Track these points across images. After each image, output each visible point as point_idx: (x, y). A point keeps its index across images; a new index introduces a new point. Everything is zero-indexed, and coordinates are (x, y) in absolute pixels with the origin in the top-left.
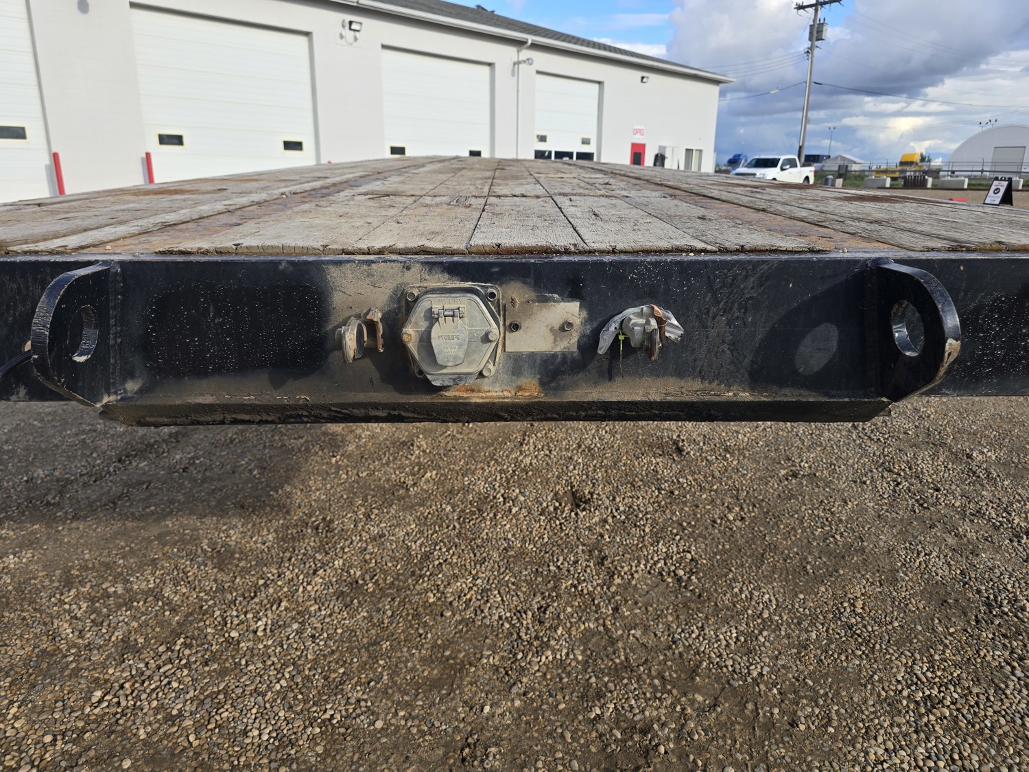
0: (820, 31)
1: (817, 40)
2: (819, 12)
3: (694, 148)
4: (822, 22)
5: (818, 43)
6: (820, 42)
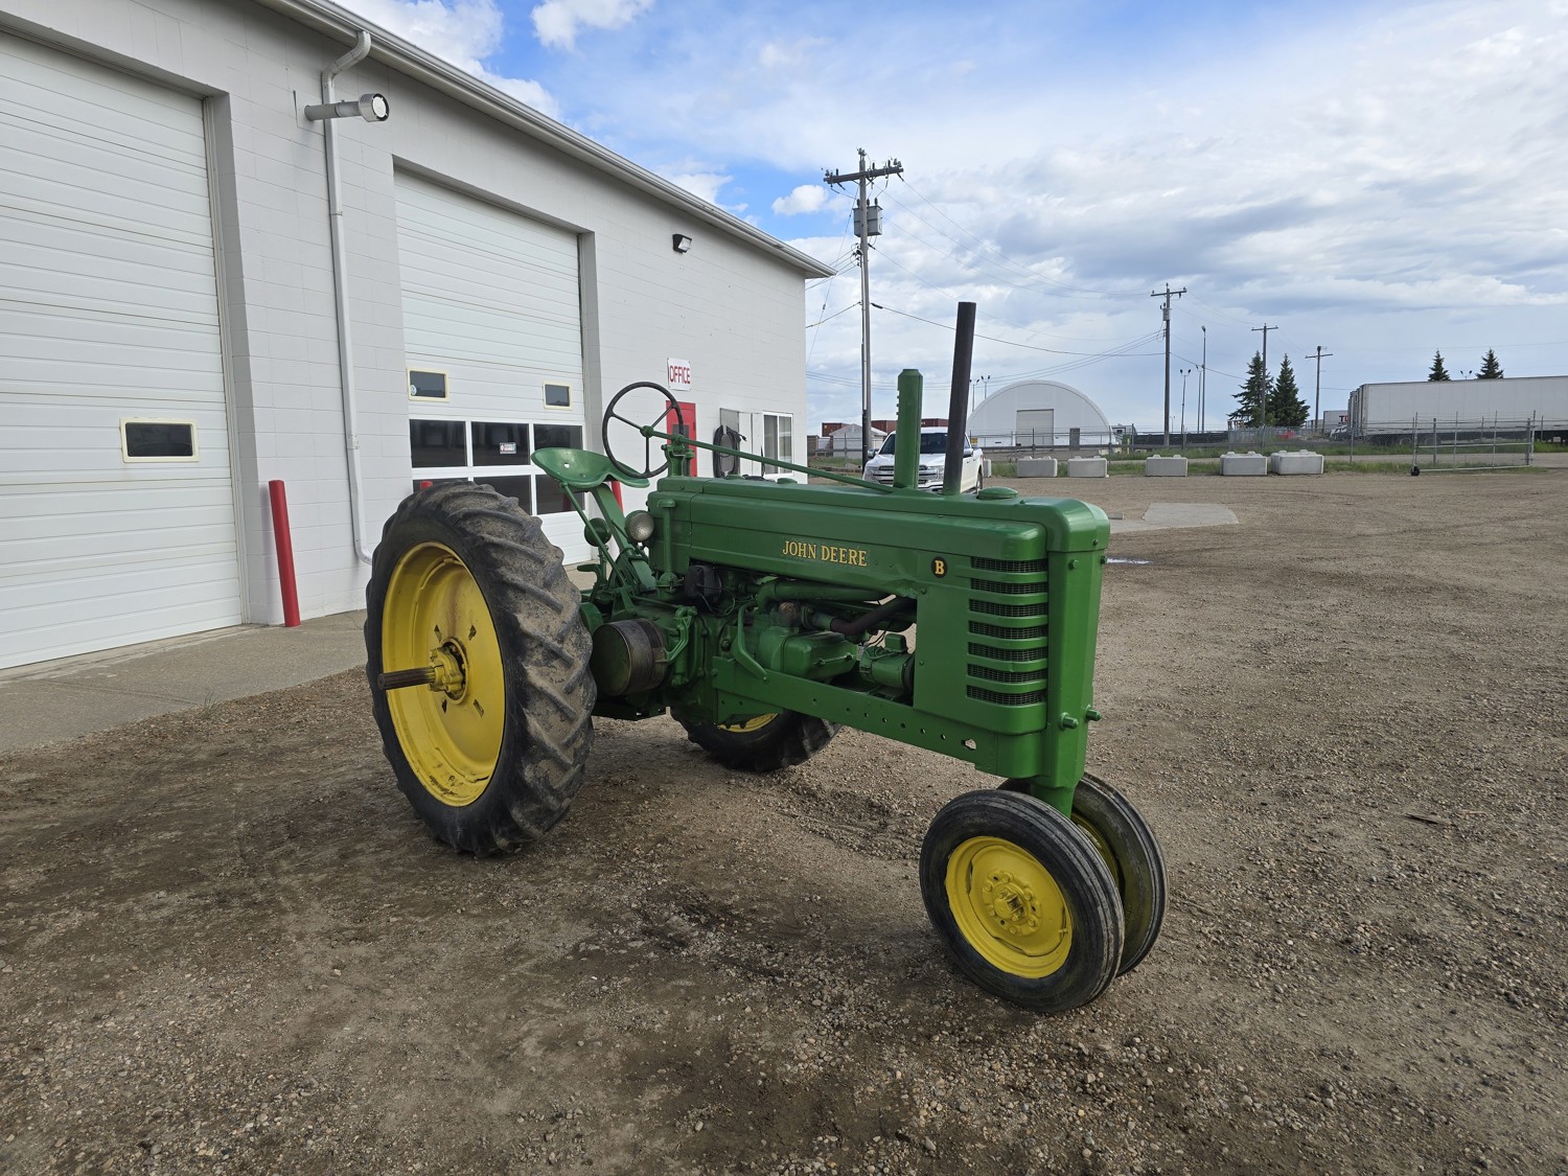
0: (873, 220)
1: (870, 234)
2: (868, 188)
3: (778, 415)
4: (872, 204)
5: (871, 240)
6: (874, 237)
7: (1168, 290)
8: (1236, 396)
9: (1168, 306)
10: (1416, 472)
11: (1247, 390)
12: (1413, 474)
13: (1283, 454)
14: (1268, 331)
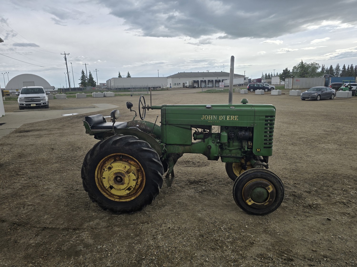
7: (65, 53)
8: (79, 79)
9: (66, 57)
10: (132, 96)
11: (81, 78)
12: (131, 96)
13: (105, 93)
14: (86, 65)
